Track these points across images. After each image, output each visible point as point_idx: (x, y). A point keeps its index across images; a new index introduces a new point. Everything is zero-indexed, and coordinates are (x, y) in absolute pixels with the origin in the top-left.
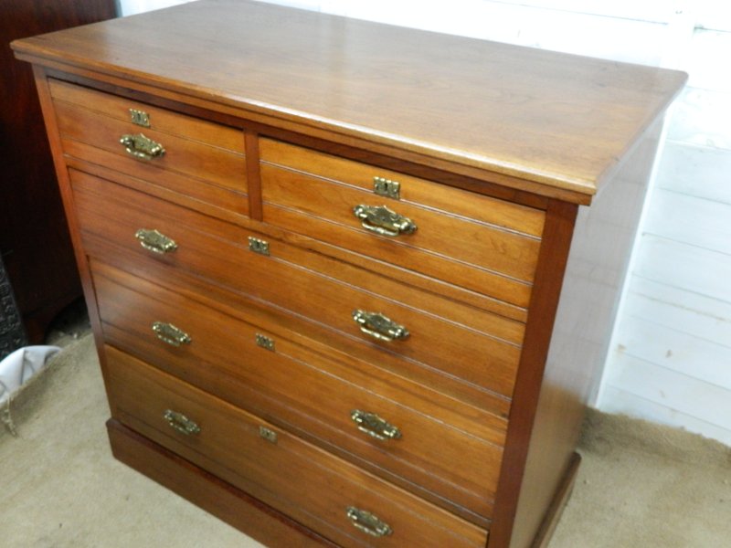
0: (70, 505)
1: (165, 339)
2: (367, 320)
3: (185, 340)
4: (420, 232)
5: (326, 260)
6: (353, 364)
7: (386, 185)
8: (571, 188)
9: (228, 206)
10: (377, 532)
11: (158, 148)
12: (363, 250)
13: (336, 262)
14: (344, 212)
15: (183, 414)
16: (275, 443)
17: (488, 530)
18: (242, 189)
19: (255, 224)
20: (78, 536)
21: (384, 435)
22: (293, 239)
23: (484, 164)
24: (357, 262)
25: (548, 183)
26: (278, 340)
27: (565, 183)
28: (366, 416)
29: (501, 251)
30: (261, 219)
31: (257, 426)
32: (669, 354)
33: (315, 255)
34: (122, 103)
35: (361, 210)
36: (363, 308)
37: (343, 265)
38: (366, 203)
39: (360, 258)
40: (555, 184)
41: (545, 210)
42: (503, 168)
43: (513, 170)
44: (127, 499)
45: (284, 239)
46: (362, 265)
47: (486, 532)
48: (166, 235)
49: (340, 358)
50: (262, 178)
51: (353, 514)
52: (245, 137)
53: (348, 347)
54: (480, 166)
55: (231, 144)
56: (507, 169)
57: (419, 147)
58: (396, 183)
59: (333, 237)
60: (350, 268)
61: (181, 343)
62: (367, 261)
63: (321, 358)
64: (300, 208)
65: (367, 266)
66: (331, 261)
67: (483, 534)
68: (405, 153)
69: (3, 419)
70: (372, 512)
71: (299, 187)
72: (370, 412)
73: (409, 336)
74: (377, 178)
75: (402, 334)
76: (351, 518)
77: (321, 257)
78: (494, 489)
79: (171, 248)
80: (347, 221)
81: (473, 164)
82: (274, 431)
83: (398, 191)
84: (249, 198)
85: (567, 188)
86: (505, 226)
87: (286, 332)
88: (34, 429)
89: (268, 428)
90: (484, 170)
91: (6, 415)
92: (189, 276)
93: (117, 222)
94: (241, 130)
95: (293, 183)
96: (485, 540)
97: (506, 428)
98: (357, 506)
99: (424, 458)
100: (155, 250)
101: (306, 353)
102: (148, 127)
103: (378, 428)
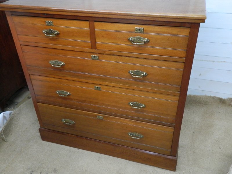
0: (34, 157)
1: (61, 95)
2: (134, 73)
3: (69, 94)
4: (150, 42)
5: (119, 57)
6: (129, 88)
7: (139, 29)
8: (199, 19)
9: (84, 47)
10: (139, 138)
11: (57, 32)
12: (131, 51)
13: (122, 57)
14: (125, 41)
15: (69, 119)
16: (103, 120)
17: (174, 127)
18: (89, 40)
19: (94, 51)
20: (40, 165)
21: (140, 107)
22: (108, 53)
23: (172, 16)
24: (130, 56)
25: (192, 18)
26: (102, 86)
27: (197, 17)
28: (133, 103)
29: (177, 42)
30: (96, 49)
31: (96, 116)
32: (200, 75)
33: (115, 56)
34: (42, 19)
35: (131, 39)
36: (132, 70)
37: (125, 57)
38: (132, 36)
39: (130, 54)
40: (194, 18)
41: (190, 27)
42: (178, 17)
43: (181, 17)
44: (52, 151)
45: (104, 53)
46: (131, 56)
47: (174, 128)
48: (60, 61)
49: (124, 87)
50: (96, 35)
51: (131, 134)
52: (89, 23)
53: (127, 83)
54: (171, 17)
55: (84, 26)
56: (179, 17)
57: (151, 15)
58: (143, 28)
59: (121, 49)
60: (127, 58)
61: (67, 95)
62: (133, 54)
63: (118, 89)
64: (110, 42)
65: (133, 56)
66: (120, 57)
67: (173, 129)
68: (147, 18)
69: (2, 136)
70: (136, 132)
71: (109, 35)
72: (135, 102)
73: (147, 75)
74: (136, 28)
75: (145, 74)
76: (130, 136)
77: (117, 56)
78: (175, 114)
79: (63, 64)
80: (126, 43)
81: (168, 17)
82: (102, 116)
83: (143, 30)
84: (91, 43)
85: (198, 19)
86: (178, 35)
87: (106, 83)
88: (11, 138)
89: (99, 115)
90: (172, 18)
91: (2, 135)
92: (70, 73)
93: (41, 60)
94: (88, 21)
95: (107, 35)
96: (173, 130)
97: (179, 95)
98: (131, 132)
99: (153, 111)
100: (57, 66)
101: (112, 88)
102: (53, 26)
103: (138, 106)
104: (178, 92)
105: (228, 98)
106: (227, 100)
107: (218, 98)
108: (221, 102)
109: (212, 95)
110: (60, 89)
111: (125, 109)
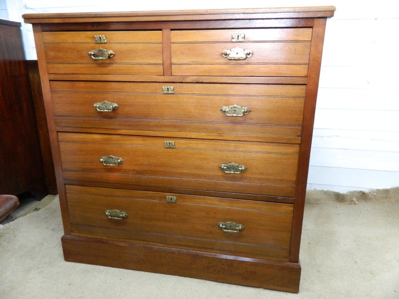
1: (108, 164)
3: (120, 161)
4: (255, 55)
5: (206, 85)
6: (220, 138)
7: (238, 36)
9: (152, 73)
10: (237, 230)
11: (111, 52)
12: (226, 74)
13: (211, 85)
14: (216, 57)
15: (117, 209)
16: (176, 203)
18: (160, 62)
19: (167, 78)
21: (239, 171)
24: (223, 81)
26: (177, 141)
28: (227, 165)
30: (171, 75)
31: (164, 197)
33: (200, 85)
34: (90, 34)
36: (226, 105)
37: (215, 85)
38: (228, 49)
39: (224, 78)
45: (184, 81)
46: (226, 82)
47: (293, 205)
48: (112, 102)
49: (213, 138)
50: (172, 52)
51: (223, 225)
52: (163, 33)
53: (218, 130)
55: (154, 39)
58: (243, 35)
59: (210, 72)
60: (219, 86)
61: (118, 163)
62: (228, 78)
64: (193, 62)
65: (229, 81)
66: (209, 85)
67: (292, 207)
70: (232, 220)
71: (193, 50)
72: (230, 163)
73: (250, 111)
76: (222, 228)
77: (203, 85)
79: (115, 107)
80: (218, 61)
82: (175, 196)
83: (244, 38)
84: (164, 66)
87: (183, 134)
89: (171, 196)
92: (125, 121)
93: (80, 104)
94: (161, 30)
95: (189, 50)
96: (292, 209)
97: (299, 142)
98: (223, 221)
99: (259, 177)
100: (105, 110)
101: (194, 142)
102: (105, 43)
103: (235, 169)
104: (298, 136)
105: (348, 192)
106: (348, 195)
107: (334, 192)
108: (338, 199)
109: (325, 189)
110: (106, 153)
111: (213, 180)
